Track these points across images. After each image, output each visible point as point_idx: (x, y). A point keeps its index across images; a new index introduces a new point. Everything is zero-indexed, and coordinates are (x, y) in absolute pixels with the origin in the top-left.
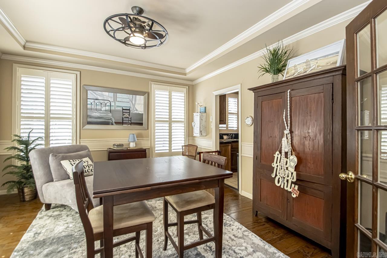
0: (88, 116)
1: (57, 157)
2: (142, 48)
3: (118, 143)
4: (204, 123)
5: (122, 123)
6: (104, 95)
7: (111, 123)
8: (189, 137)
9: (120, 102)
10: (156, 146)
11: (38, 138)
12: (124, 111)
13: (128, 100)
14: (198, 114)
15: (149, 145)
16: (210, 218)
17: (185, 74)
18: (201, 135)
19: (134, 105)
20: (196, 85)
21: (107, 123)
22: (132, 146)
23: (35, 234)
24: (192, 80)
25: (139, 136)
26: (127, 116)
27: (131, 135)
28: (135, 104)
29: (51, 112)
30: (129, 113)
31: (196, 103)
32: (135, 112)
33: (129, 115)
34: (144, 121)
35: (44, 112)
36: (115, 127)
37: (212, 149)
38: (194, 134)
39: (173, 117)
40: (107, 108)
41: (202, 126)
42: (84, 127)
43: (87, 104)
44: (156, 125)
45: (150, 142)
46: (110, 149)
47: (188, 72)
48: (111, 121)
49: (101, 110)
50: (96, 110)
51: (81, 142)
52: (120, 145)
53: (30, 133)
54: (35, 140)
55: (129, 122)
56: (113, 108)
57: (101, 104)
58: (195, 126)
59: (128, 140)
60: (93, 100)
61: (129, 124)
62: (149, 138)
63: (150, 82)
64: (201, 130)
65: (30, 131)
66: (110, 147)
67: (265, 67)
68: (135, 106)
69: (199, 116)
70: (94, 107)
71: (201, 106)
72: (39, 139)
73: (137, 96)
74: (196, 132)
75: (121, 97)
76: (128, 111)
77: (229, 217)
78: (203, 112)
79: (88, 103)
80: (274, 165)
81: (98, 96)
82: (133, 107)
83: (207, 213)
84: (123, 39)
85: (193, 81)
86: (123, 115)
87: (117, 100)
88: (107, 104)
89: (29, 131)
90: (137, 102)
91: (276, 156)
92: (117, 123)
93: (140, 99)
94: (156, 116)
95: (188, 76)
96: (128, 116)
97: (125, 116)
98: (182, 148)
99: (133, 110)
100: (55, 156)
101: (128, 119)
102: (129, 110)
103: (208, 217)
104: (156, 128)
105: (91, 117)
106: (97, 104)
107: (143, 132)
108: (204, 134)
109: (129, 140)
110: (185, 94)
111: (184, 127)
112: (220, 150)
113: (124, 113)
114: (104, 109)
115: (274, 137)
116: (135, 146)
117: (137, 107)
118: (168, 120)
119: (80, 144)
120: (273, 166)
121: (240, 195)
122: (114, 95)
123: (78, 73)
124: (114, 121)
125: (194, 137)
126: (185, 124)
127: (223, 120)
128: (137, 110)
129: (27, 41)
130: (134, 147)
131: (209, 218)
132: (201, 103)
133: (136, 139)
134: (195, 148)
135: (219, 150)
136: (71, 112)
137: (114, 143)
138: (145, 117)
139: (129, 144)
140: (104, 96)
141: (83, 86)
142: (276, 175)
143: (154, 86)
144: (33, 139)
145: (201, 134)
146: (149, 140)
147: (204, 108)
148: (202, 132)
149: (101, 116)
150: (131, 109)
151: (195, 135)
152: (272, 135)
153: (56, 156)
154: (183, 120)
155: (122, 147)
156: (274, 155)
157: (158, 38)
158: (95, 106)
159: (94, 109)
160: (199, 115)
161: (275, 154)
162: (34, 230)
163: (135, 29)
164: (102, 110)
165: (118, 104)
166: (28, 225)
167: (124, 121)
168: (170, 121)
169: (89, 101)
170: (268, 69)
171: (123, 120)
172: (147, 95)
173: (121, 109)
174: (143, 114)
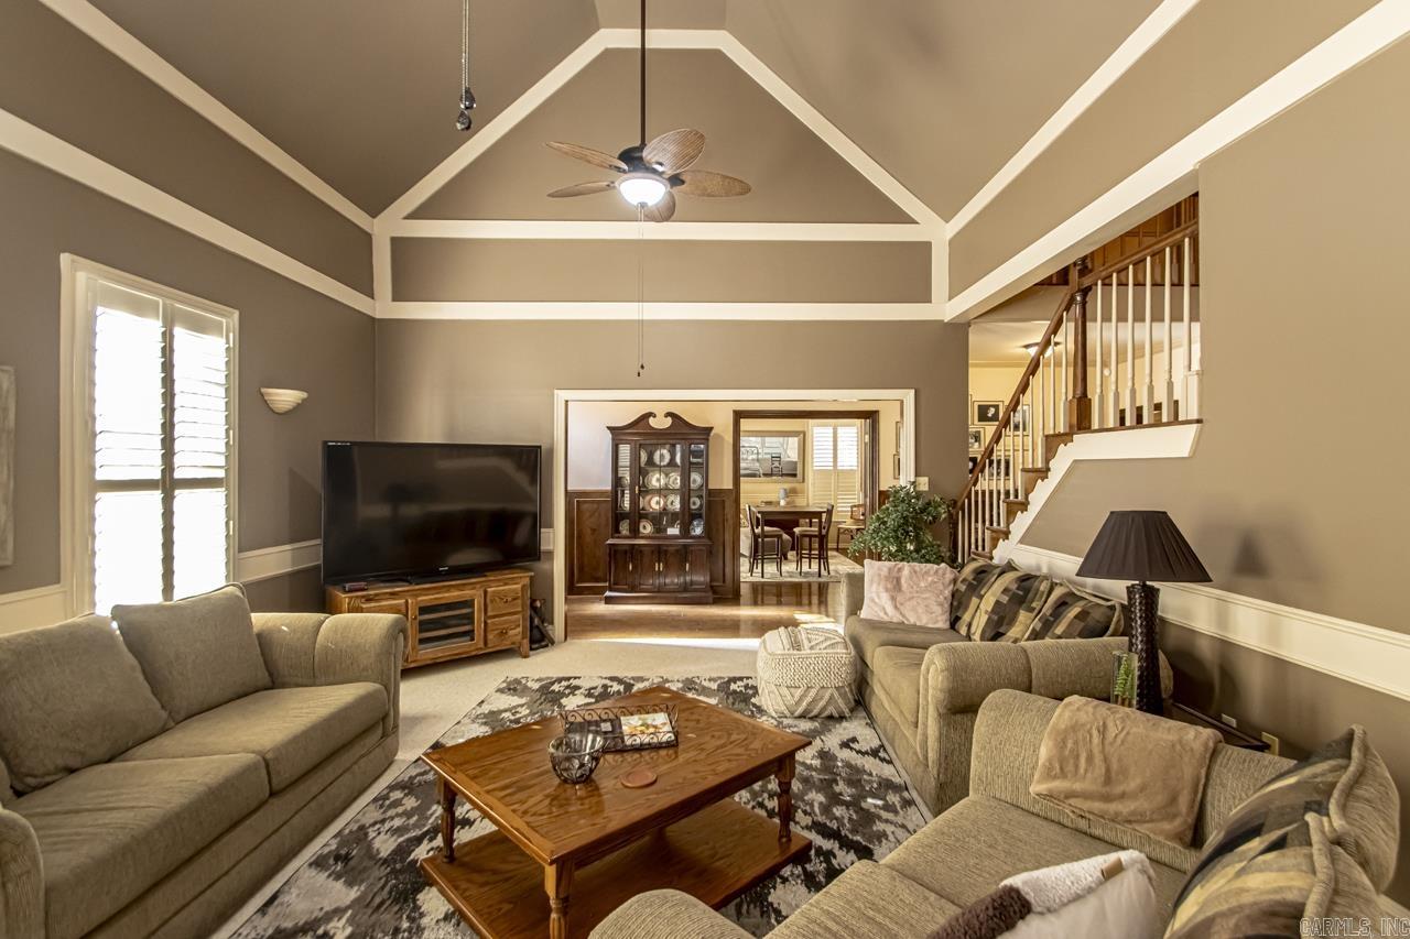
3: (769, 500)
5: (771, 475)
6: (750, 441)
7: (759, 475)
9: (769, 447)
12: (773, 459)
13: (779, 445)
19: (785, 451)
21: (753, 474)
25: (793, 491)
28: (787, 448)
30: (780, 461)
32: (788, 459)
33: (780, 464)
34: (799, 472)
36: (763, 479)
39: (838, 464)
40: (755, 457)
45: (805, 499)
49: (749, 460)
55: (780, 473)
56: (760, 457)
57: (748, 452)
61: (779, 476)
62: (804, 494)
73: (790, 438)
75: (770, 442)
76: (779, 459)
82: (785, 454)
86: (773, 464)
87: (765, 446)
88: (754, 452)
90: (790, 446)
92: (765, 475)
93: (794, 442)
94: (815, 464)
96: (778, 465)
97: (775, 465)
99: (785, 457)
101: (778, 469)
102: (780, 457)
107: (797, 485)
109: (779, 497)
113: (774, 462)
114: (750, 457)
117: (789, 452)
118: (832, 468)
124: (761, 472)
128: (789, 457)
130: (785, 505)
133: (788, 496)
138: (800, 467)
139: (779, 502)
150: (782, 456)
167: (774, 472)
171: (772, 471)
172: (803, 436)
173: (769, 456)
174: (796, 463)
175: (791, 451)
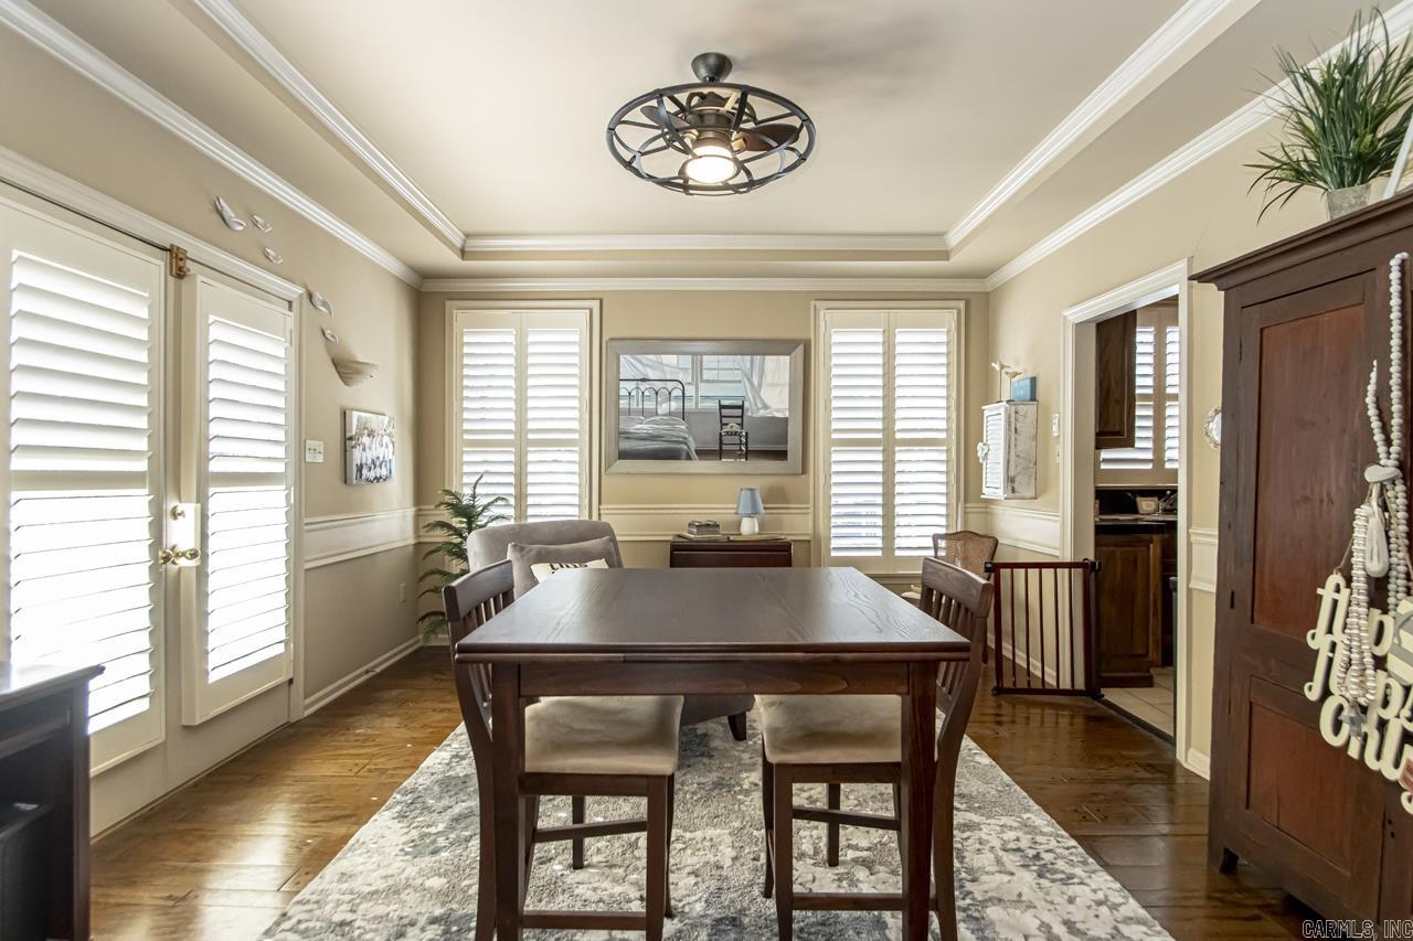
0: (620, 433)
1: (524, 552)
2: (737, 192)
3: (704, 520)
4: (1024, 444)
5: (720, 453)
6: (662, 364)
7: (684, 455)
8: (966, 501)
9: (713, 381)
10: (834, 531)
11: (496, 500)
12: (724, 412)
13: (738, 375)
14: (997, 408)
15: (810, 531)
16: (985, 830)
17: (945, 255)
18: (1012, 495)
19: (757, 390)
20: (1000, 290)
21: (671, 455)
22: (749, 528)
23: (453, 757)
24: (982, 274)
25: (776, 497)
26: (734, 429)
27: (743, 492)
28: (760, 385)
29: (531, 425)
30: (742, 417)
31: (993, 364)
32: (762, 413)
33: (741, 425)
34: (794, 446)
35: (511, 426)
36: (697, 465)
37: (1057, 553)
38: (985, 490)
39: (899, 425)
40: (675, 405)
41: (1018, 456)
42: (609, 467)
43: (618, 397)
44: (835, 457)
45: (810, 517)
46: (679, 536)
47: (958, 245)
48: (685, 447)
49: (657, 414)
50: (643, 412)
51: (602, 512)
52: (708, 525)
53: (478, 487)
54: (490, 504)
55: (741, 450)
56: (690, 405)
57: (657, 393)
58: (989, 456)
59: (734, 511)
60: (634, 384)
61: (740, 456)
62: (807, 502)
63: (812, 303)
64: (1012, 473)
65: (474, 481)
66: (679, 533)
67: (1285, 159)
68: (758, 393)
69: (1003, 417)
70: (638, 404)
71: (1016, 374)
72: (500, 502)
73: (768, 358)
74: (993, 483)
75: (714, 365)
76: (738, 412)
77: (1074, 847)
78: (1023, 402)
79: (623, 392)
80: (1318, 640)
81: (648, 369)
82: (755, 400)
83: (980, 808)
84: (677, 175)
85: (985, 277)
86: (723, 425)
87: (705, 378)
88: (674, 394)
89: (473, 479)
90: (768, 378)
91: (1327, 593)
92: (703, 454)
93: (778, 368)
94: (835, 425)
95: (958, 261)
96: (736, 428)
97: (727, 429)
98: (932, 545)
99: (754, 408)
100: (520, 549)
101: (735, 439)
102: (741, 407)
103: (979, 824)
104: (834, 468)
105: (627, 436)
106: (646, 393)
107: (786, 482)
108: (1026, 490)
109: (737, 508)
110: (948, 332)
111: (947, 461)
112: (1096, 558)
113: (725, 421)
114: (663, 408)
115: (1322, 501)
116: (757, 530)
117: (766, 394)
118: (880, 436)
119: (599, 518)
120: (1313, 644)
121: (1182, 766)
122: (693, 362)
123: (595, 305)
124: (693, 446)
125: (989, 501)
126: (948, 451)
127: (1117, 428)
128: (766, 407)
129: (468, 236)
130: (753, 534)
131: (981, 829)
132: (1017, 362)
133: (761, 506)
134: (989, 544)
135: (1091, 557)
136: (575, 425)
137: (690, 519)
138: (794, 432)
139: (739, 524)
140: (666, 368)
141: (607, 343)
142: (1326, 693)
143: (826, 315)
144: (485, 501)
145: (1013, 491)
146: (811, 511)
147: (1028, 382)
148: (1017, 479)
149: (655, 433)
150: (747, 405)
151: (988, 493)
152: (1312, 490)
153: (522, 549)
154: (943, 435)
155: (714, 533)
156: (1319, 591)
157: (774, 144)
158: (640, 403)
159: (637, 412)
160: (1002, 411)
161: (1323, 587)
162: (455, 745)
163: (697, 133)
164: (660, 412)
165: (705, 390)
166: (448, 731)
167: (724, 447)
168: (888, 444)
169: (625, 388)
170: (1304, 166)
171: (721, 443)
172: (802, 351)
173: (716, 405)
174: (786, 420)
175: (772, 391)
